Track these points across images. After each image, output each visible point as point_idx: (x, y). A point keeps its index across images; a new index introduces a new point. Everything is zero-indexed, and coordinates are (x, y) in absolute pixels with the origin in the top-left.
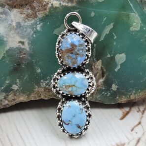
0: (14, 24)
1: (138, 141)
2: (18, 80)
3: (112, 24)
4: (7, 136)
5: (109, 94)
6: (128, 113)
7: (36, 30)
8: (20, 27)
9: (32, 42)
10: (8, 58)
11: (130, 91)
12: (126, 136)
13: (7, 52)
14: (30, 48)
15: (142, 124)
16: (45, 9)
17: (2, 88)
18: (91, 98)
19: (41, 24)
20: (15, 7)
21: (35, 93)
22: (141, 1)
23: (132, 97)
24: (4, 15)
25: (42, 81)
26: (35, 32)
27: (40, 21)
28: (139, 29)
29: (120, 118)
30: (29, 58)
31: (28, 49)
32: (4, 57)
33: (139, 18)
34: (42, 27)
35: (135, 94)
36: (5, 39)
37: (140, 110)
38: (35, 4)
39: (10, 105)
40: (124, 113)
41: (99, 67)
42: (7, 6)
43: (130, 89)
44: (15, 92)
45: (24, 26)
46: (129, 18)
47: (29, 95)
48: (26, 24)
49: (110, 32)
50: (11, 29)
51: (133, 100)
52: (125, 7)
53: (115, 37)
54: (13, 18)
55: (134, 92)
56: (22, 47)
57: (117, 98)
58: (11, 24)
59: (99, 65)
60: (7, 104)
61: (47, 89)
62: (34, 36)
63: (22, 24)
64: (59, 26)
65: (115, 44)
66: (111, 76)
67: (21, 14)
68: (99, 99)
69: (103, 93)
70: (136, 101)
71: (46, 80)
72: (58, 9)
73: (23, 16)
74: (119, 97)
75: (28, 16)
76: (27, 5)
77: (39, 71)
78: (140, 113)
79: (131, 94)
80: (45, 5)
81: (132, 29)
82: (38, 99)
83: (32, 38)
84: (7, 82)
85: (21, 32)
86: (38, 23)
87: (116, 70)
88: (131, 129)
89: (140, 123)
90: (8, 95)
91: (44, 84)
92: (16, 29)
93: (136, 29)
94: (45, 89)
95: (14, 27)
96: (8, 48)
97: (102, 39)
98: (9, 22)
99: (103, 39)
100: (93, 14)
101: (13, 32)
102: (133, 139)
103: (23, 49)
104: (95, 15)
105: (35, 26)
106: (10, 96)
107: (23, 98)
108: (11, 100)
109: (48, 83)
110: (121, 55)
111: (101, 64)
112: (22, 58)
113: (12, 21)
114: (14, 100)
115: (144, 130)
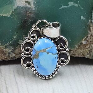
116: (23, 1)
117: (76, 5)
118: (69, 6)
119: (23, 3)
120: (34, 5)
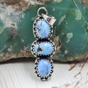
0: (9, 14)
1: (78, 83)
2: (11, 46)
3: (65, 16)
4: (4, 77)
5: (63, 55)
6: (74, 67)
8: (12, 15)
9: (19, 25)
11: (75, 55)
13: (5, 29)
15: (81, 73)
16: (27, 6)
17: (2, 50)
18: (53, 57)
19: (24, 14)
20: (10, 4)
21: (21, 53)
22: (82, 3)
23: (76, 58)
24: (4, 9)
25: (25, 47)
26: (20, 19)
27: (24, 12)
28: (80, 19)
29: (69, 69)
30: (17, 33)
31: (17, 29)
32: (3, 33)
33: (81, 13)
34: (25, 16)
35: (78, 56)
36: (4, 22)
37: (81, 66)
38: (21, 3)
39: (7, 60)
40: (71, 67)
41: (58, 40)
42: (5, 4)
43: (75, 53)
44: (10, 53)
45: (14, 15)
46: (75, 12)
47: (17, 55)
48: (16, 14)
49: (64, 20)
50: (7, 16)
51: (77, 59)
52: (72, 6)
53: (67, 23)
54: (8, 10)
55: (77, 55)
56: (14, 27)
57: (68, 58)
58: (7, 14)
59: (57, 39)
60: (5, 59)
61: (28, 51)
62: (20, 21)
63: (14, 14)
64: (34, 16)
65: (67, 27)
66: (64, 46)
67: (13, 8)
68: (57, 58)
69: (60, 55)
70: (79, 60)
71: (27, 46)
72: (34, 6)
73: (14, 9)
74: (69, 57)
75: (17, 10)
76: (16, 3)
77: (23, 41)
78: (81, 67)
79: (76, 56)
80: (26, 4)
81: (76, 19)
82: (22, 57)
83: (19, 22)
84: (5, 47)
85: (12, 18)
86: (22, 14)
87: (67, 42)
88: (74, 76)
89: (80, 73)
90: (5, 54)
91: (26, 49)
92: (10, 17)
93: (79, 19)
94: (27, 51)
96: (5, 27)
97: (59, 24)
98: (6, 13)
100: (54, 10)
101: (8, 18)
102: (75, 82)
103: (14, 28)
104: (55, 10)
105: (21, 16)
106: (7, 55)
107: (14, 56)
108: (7, 57)
109: (28, 48)
110: (70, 34)
112: (13, 33)
113: (8, 12)
114: (9, 57)
115: (82, 77)
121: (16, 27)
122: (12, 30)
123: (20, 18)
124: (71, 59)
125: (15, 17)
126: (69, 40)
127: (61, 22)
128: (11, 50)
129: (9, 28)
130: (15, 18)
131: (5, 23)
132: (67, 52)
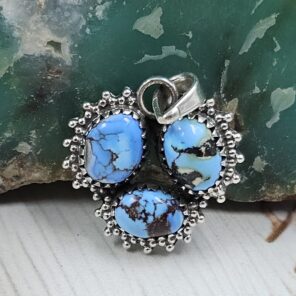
2: (34, 132)
3: (274, 16)
5: (245, 178)
6: (284, 226)
7: (94, 16)
9: (81, 47)
10: (17, 79)
12: (284, 284)
13: (17, 64)
14: (74, 59)
19: (107, 4)
26: (90, 23)
30: (68, 82)
31: (68, 62)
34: (108, 12)
36: (16, 34)
39: (8, 189)
44: (22, 160)
45: (65, 4)
49: (266, 34)
50: (31, 10)
53: (278, 48)
56: (56, 55)
57: (263, 188)
62: (88, 31)
65: (275, 64)
74: (268, 187)
84: (8, 135)
85: (55, 19)
86: (99, 1)
87: (269, 125)
90: (5, 166)
92: (45, 12)
95: (40, 5)
96: (20, 54)
97: (245, 49)
99: (246, 51)
101: (36, 17)
103: (57, 61)
105: (91, 8)
106: (10, 168)
107: (38, 175)
108: (11, 176)
110: (285, 91)
111: (235, 108)
112: (50, 81)
114: (18, 177)
116: (41, 42)
117: (182, 54)
118: (164, 55)
119: (40, 45)
120: (71, 53)
121: (66, 55)
122: (49, 67)
123: (86, 16)
124: (277, 194)
125: (67, 14)
126: (277, 118)
127: (253, 40)
128: (29, 147)
129: (36, 59)
130: (67, 19)
131: (19, 38)
132: (265, 164)
